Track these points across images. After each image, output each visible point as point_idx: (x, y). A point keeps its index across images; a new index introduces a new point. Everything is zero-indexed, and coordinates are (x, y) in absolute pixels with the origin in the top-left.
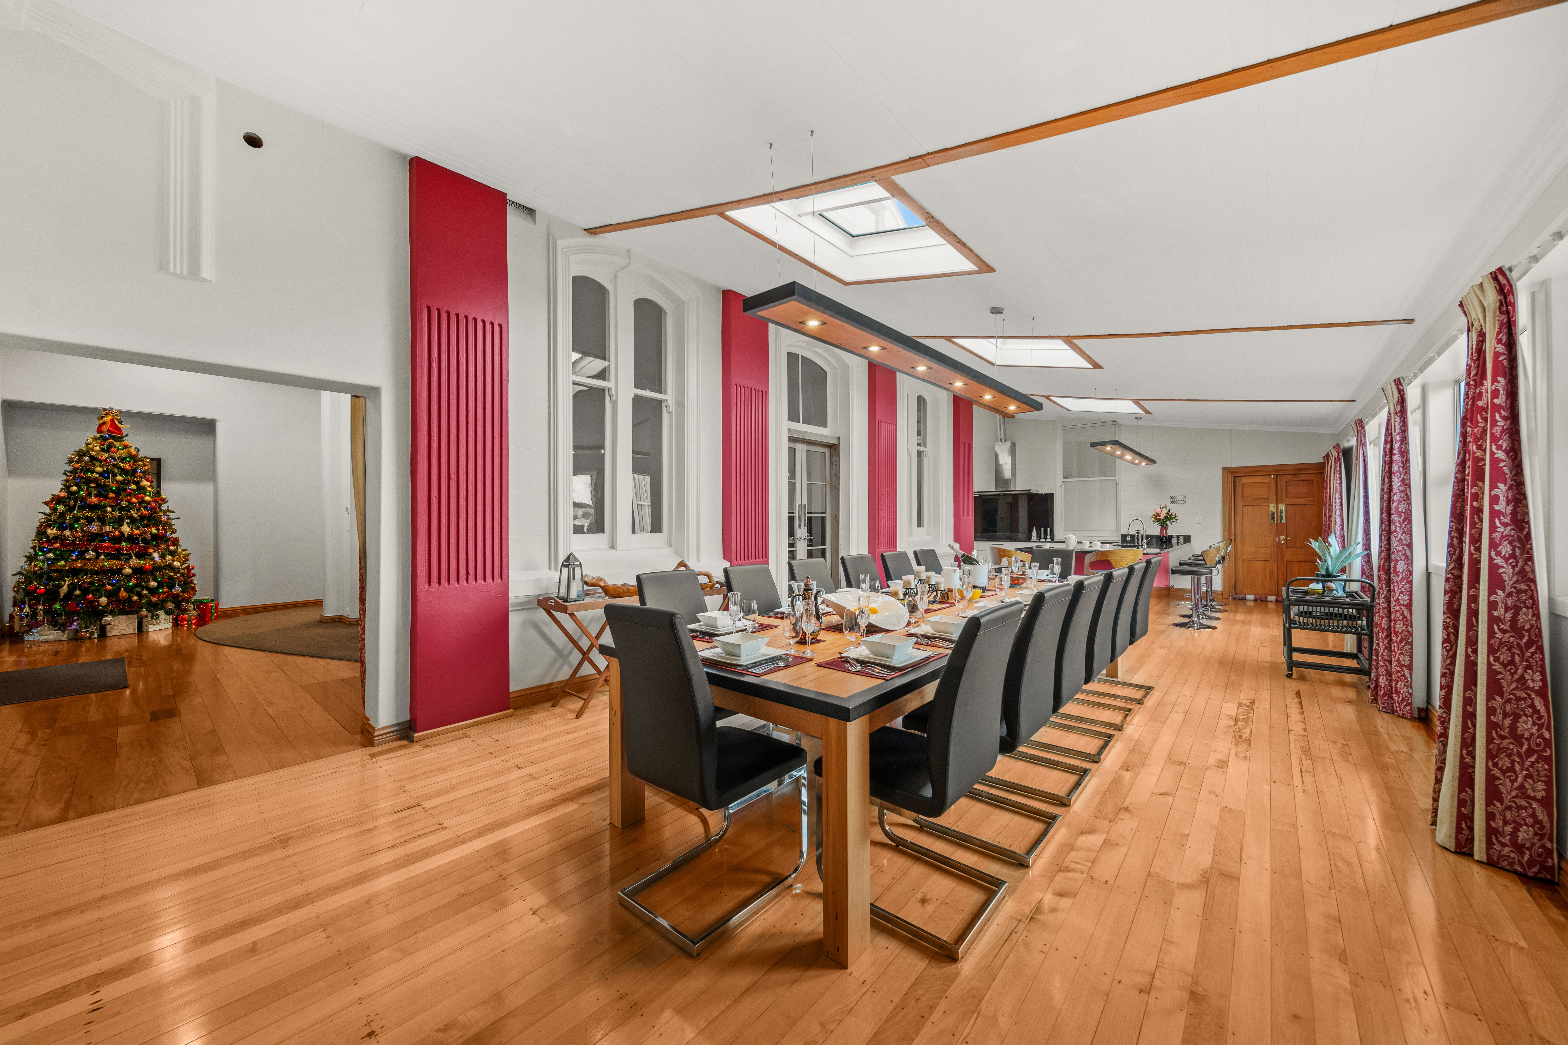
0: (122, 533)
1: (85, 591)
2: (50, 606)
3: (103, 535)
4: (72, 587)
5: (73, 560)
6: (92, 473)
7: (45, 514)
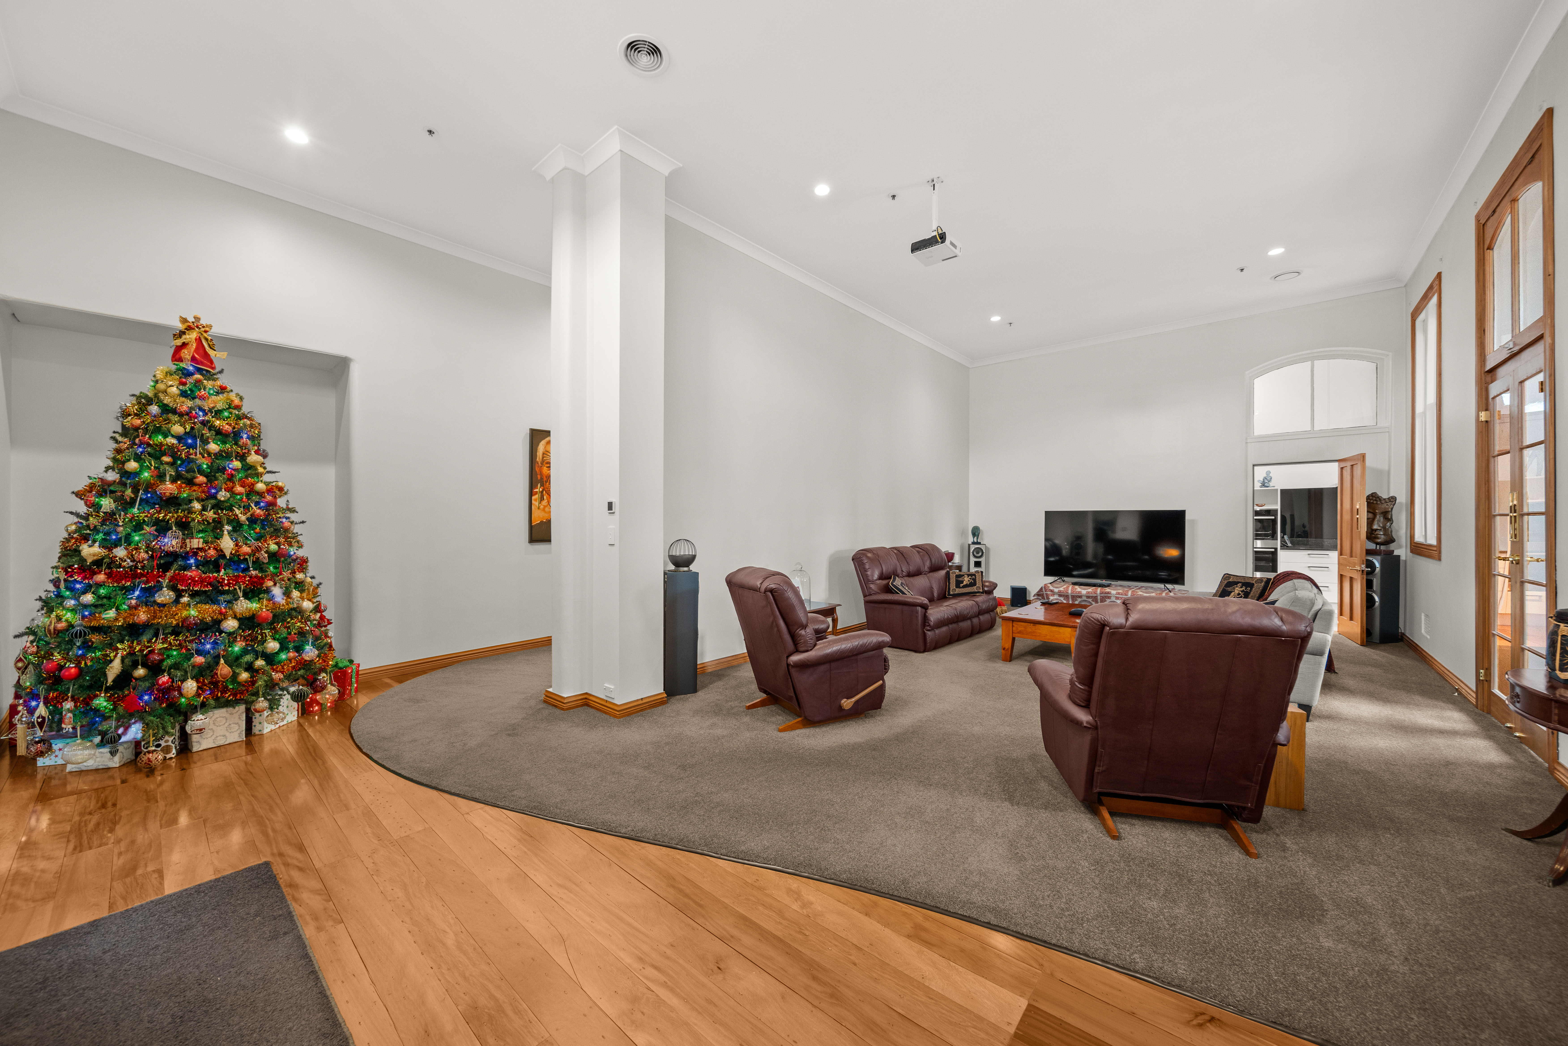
0: (221, 554)
1: (155, 669)
2: (87, 701)
3: (186, 557)
4: (131, 662)
5: (131, 607)
6: (165, 436)
7: (77, 515)
